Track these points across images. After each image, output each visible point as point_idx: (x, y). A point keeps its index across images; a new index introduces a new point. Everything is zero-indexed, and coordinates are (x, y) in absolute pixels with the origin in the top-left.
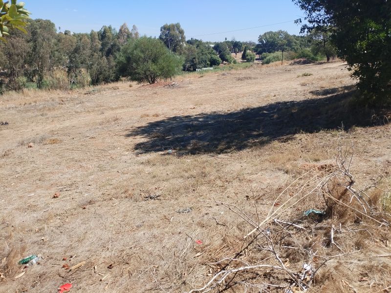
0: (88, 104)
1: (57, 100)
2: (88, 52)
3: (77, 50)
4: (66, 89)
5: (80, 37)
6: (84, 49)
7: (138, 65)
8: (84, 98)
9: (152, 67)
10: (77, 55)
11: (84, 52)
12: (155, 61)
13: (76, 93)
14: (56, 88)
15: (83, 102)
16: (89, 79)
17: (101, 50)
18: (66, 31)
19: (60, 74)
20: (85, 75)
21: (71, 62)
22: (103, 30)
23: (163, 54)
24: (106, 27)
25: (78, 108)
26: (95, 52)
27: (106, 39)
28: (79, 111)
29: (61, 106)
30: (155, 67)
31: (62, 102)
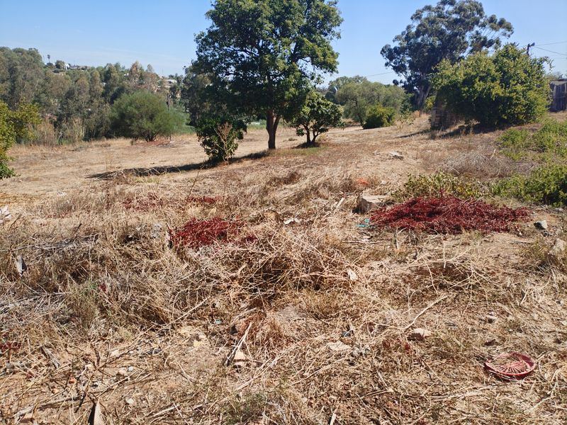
0: (71, 160)
1: (39, 156)
2: (85, 97)
3: (70, 94)
4: (52, 145)
5: (75, 73)
6: (80, 93)
7: (132, 122)
8: (66, 154)
9: (146, 124)
10: (69, 101)
11: (80, 97)
12: (151, 118)
13: (66, 149)
14: (39, 143)
15: (65, 158)
16: (82, 134)
17: (103, 95)
18: (58, 62)
19: (46, 128)
20: (78, 128)
21: (62, 108)
22: (107, 69)
23: (162, 111)
24: (110, 65)
25: (60, 163)
26: (95, 97)
27: (111, 81)
28: (60, 165)
29: (43, 161)
30: (150, 124)
31: (44, 157)
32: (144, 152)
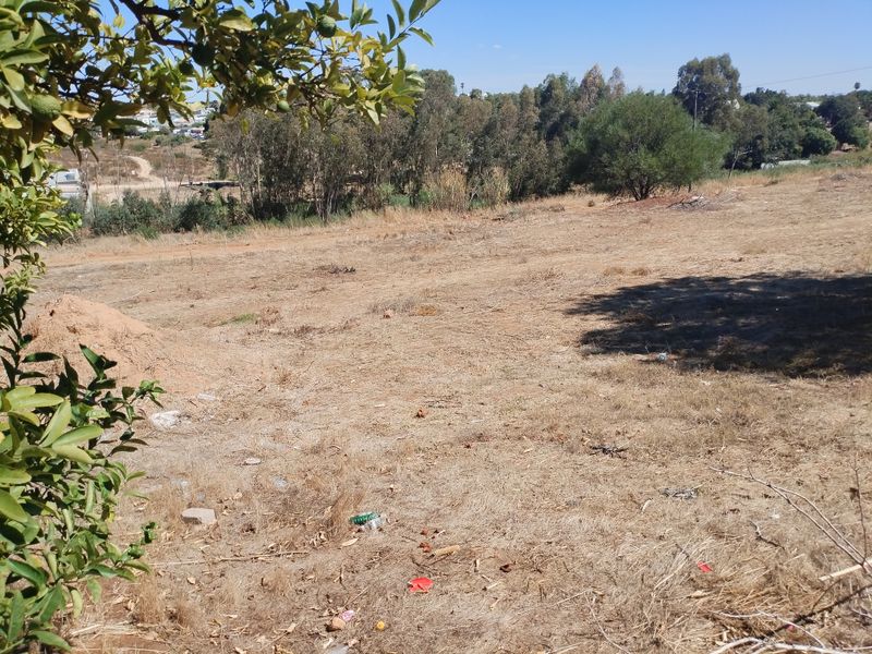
0: (498, 241)
1: (442, 231)
2: (510, 132)
3: (489, 130)
4: (460, 209)
5: (498, 101)
6: (503, 127)
7: (614, 157)
8: (492, 228)
9: (646, 161)
10: (488, 139)
11: (504, 132)
12: (654, 146)
13: (479, 218)
14: (442, 207)
15: (489, 237)
16: (507, 189)
17: (538, 127)
18: (474, 91)
19: (453, 179)
20: (499, 179)
21: (476, 154)
22: (546, 85)
23: (678, 130)
24: (553, 76)
25: (479, 248)
26: (524, 131)
27: (551, 104)
28: (479, 254)
29: (447, 242)
30: (653, 161)
31: (451, 234)
32: (647, 222)
